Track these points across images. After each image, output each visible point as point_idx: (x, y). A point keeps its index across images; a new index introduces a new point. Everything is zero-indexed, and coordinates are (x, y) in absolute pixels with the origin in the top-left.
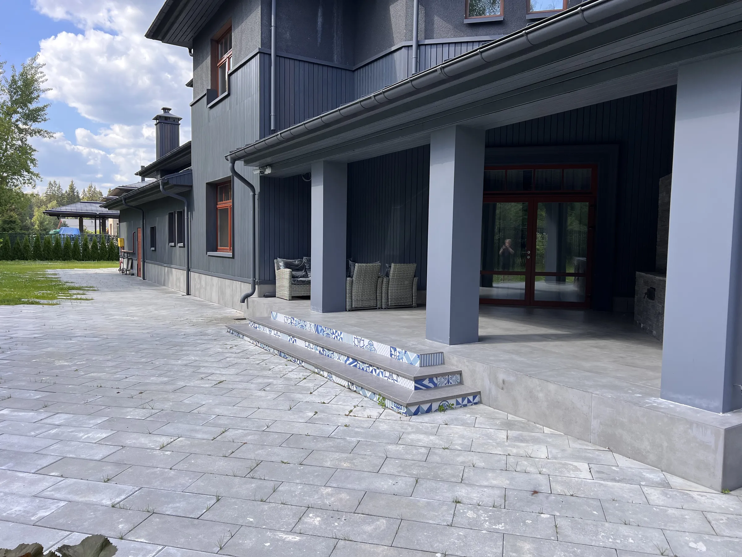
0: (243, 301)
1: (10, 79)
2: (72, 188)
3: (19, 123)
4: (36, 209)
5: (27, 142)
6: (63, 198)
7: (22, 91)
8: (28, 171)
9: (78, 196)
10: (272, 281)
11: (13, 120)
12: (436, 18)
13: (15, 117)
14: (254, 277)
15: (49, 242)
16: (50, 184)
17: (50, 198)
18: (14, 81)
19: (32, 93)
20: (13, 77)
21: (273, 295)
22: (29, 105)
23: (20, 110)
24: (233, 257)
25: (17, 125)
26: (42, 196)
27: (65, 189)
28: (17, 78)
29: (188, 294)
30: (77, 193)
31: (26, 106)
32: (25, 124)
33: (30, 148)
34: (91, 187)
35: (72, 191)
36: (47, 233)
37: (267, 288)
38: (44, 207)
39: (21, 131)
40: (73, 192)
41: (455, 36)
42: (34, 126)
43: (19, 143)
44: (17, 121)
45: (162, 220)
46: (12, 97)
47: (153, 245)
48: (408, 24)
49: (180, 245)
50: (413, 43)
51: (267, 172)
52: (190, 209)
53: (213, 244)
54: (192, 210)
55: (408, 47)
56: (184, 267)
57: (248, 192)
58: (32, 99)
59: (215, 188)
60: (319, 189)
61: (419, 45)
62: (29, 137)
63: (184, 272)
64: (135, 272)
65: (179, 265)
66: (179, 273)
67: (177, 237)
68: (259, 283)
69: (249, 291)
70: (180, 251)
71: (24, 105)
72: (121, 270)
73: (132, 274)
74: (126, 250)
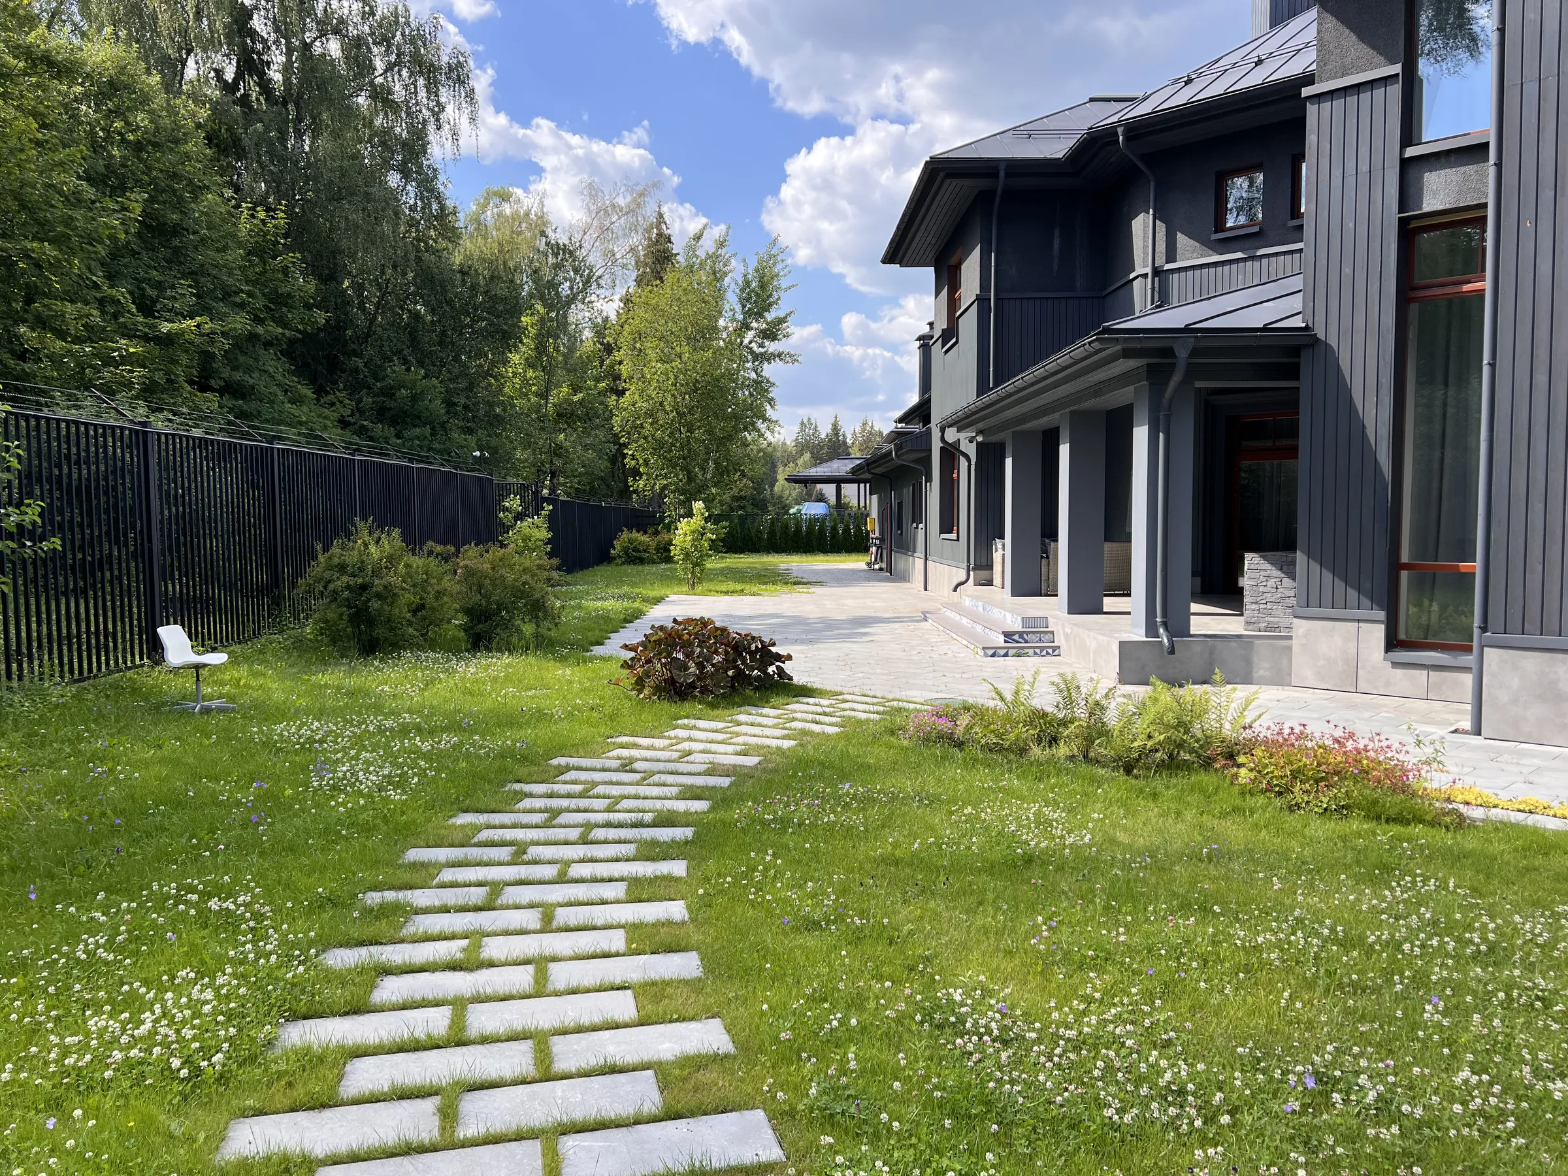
0: (955, 590)
1: (740, 281)
2: (836, 428)
3: (753, 345)
4: (780, 469)
5: (763, 374)
6: (822, 448)
7: (757, 295)
8: (765, 419)
9: (845, 442)
10: (989, 567)
11: (746, 341)
12: (1179, 235)
13: (750, 335)
14: (968, 561)
15: (787, 527)
16: (802, 423)
17: (804, 446)
18: (747, 283)
19: (771, 295)
20: (745, 276)
21: (990, 583)
22: (766, 314)
23: (754, 325)
24: (958, 540)
25: (751, 349)
26: (790, 442)
27: (825, 431)
28: (750, 276)
29: (926, 589)
31: (762, 316)
32: (761, 346)
33: (768, 381)
34: (865, 424)
35: (835, 434)
36: (787, 512)
37: (983, 574)
38: (792, 465)
39: (756, 357)
40: (837, 435)
41: (1202, 256)
42: (772, 347)
43: (753, 375)
44: (750, 342)
45: (908, 492)
46: (744, 306)
47: (900, 527)
48: (1145, 247)
49: (921, 526)
50: (1149, 270)
51: (980, 439)
52: (929, 479)
53: (948, 524)
54: (931, 481)
55: (1145, 276)
56: (923, 556)
57: (963, 463)
58: (771, 305)
59: (951, 454)
60: (1009, 462)
61: (1157, 272)
62: (766, 365)
63: (922, 561)
64: (884, 565)
65: (920, 553)
66: (919, 563)
67: (918, 515)
68: (974, 569)
69: (963, 578)
70: (921, 534)
71: (759, 315)
72: (869, 564)
73: (881, 569)
74: (877, 534)
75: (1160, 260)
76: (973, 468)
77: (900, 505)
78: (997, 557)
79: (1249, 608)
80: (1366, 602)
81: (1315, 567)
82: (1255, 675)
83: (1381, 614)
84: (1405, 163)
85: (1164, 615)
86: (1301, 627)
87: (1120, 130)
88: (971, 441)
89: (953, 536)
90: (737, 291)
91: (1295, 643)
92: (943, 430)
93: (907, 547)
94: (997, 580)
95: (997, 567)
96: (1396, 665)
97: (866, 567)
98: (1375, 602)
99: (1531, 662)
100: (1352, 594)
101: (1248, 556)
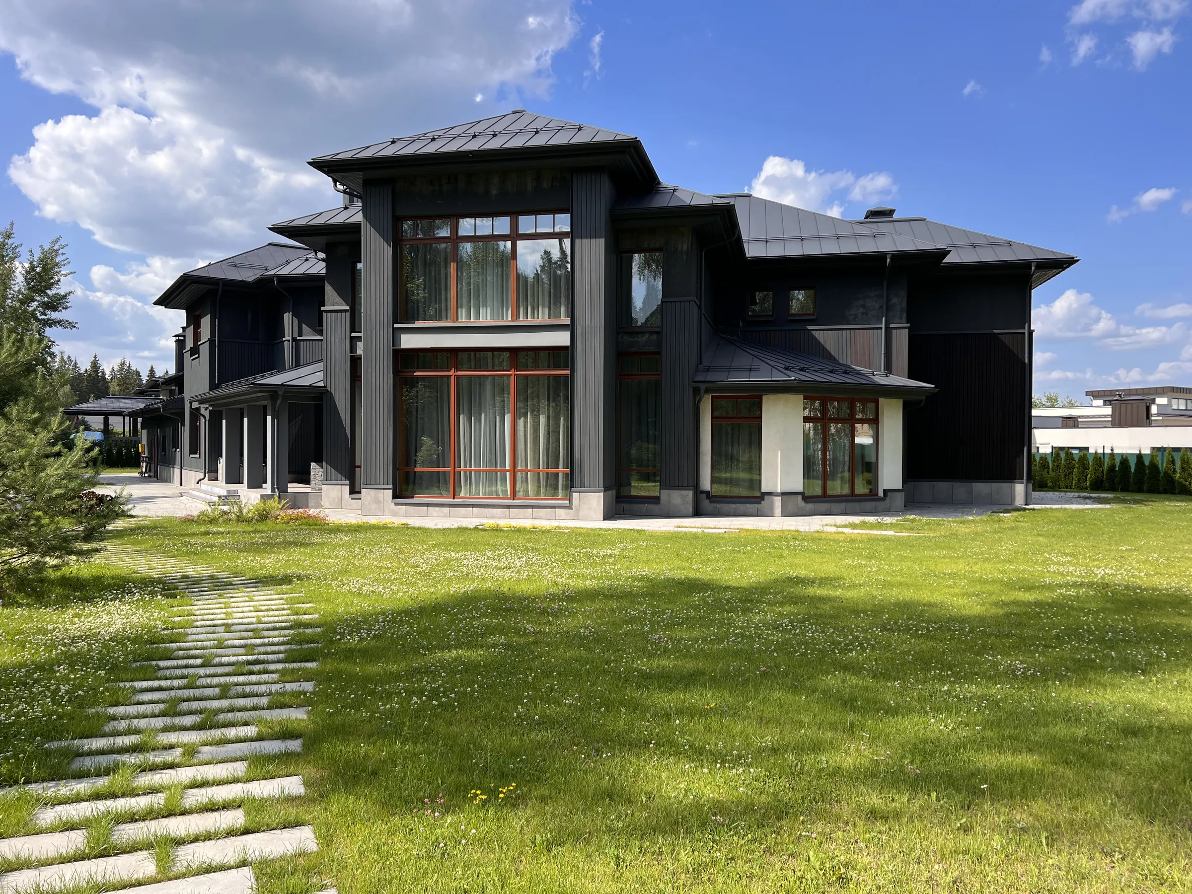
0: (198, 483)
1: (27, 266)
3: (37, 312)
5: (46, 335)
6: (81, 383)
7: (41, 276)
10: (217, 471)
11: (30, 309)
12: (304, 325)
13: (34, 305)
14: (205, 468)
18: (33, 268)
19: (52, 278)
20: (31, 262)
21: (217, 479)
22: (48, 291)
23: (38, 298)
24: (199, 458)
25: (34, 315)
28: (35, 264)
29: (181, 485)
30: (103, 373)
32: (44, 314)
33: (49, 340)
34: (123, 363)
35: (94, 371)
37: (213, 475)
39: (39, 322)
41: (313, 336)
42: (54, 315)
44: (34, 311)
45: (169, 431)
46: (28, 284)
47: (164, 450)
48: (289, 328)
49: (178, 450)
50: (290, 338)
51: (211, 408)
52: (183, 424)
53: (194, 449)
54: (184, 426)
55: (289, 341)
56: (179, 467)
57: (202, 420)
58: (53, 284)
59: (195, 414)
60: (224, 421)
61: (294, 340)
62: (47, 329)
63: (179, 470)
64: (152, 474)
65: (178, 466)
66: (177, 471)
67: (176, 444)
68: (208, 472)
69: (203, 477)
70: (178, 455)
71: (42, 292)
72: (141, 473)
73: (149, 476)
74: (146, 455)
75: (296, 335)
76: (207, 422)
77: (164, 437)
78: (220, 466)
79: (313, 483)
80: (344, 478)
81: (329, 467)
82: (310, 505)
83: (348, 482)
84: (352, 338)
85: (277, 485)
86: (324, 487)
87: (275, 279)
88: (206, 410)
89: (197, 456)
90: (24, 272)
91: (323, 494)
92: (191, 403)
93: (169, 462)
94: (220, 477)
95: (220, 471)
96: (353, 499)
97: (139, 475)
98: (347, 478)
99: (373, 492)
100: (340, 476)
101: (312, 464)
